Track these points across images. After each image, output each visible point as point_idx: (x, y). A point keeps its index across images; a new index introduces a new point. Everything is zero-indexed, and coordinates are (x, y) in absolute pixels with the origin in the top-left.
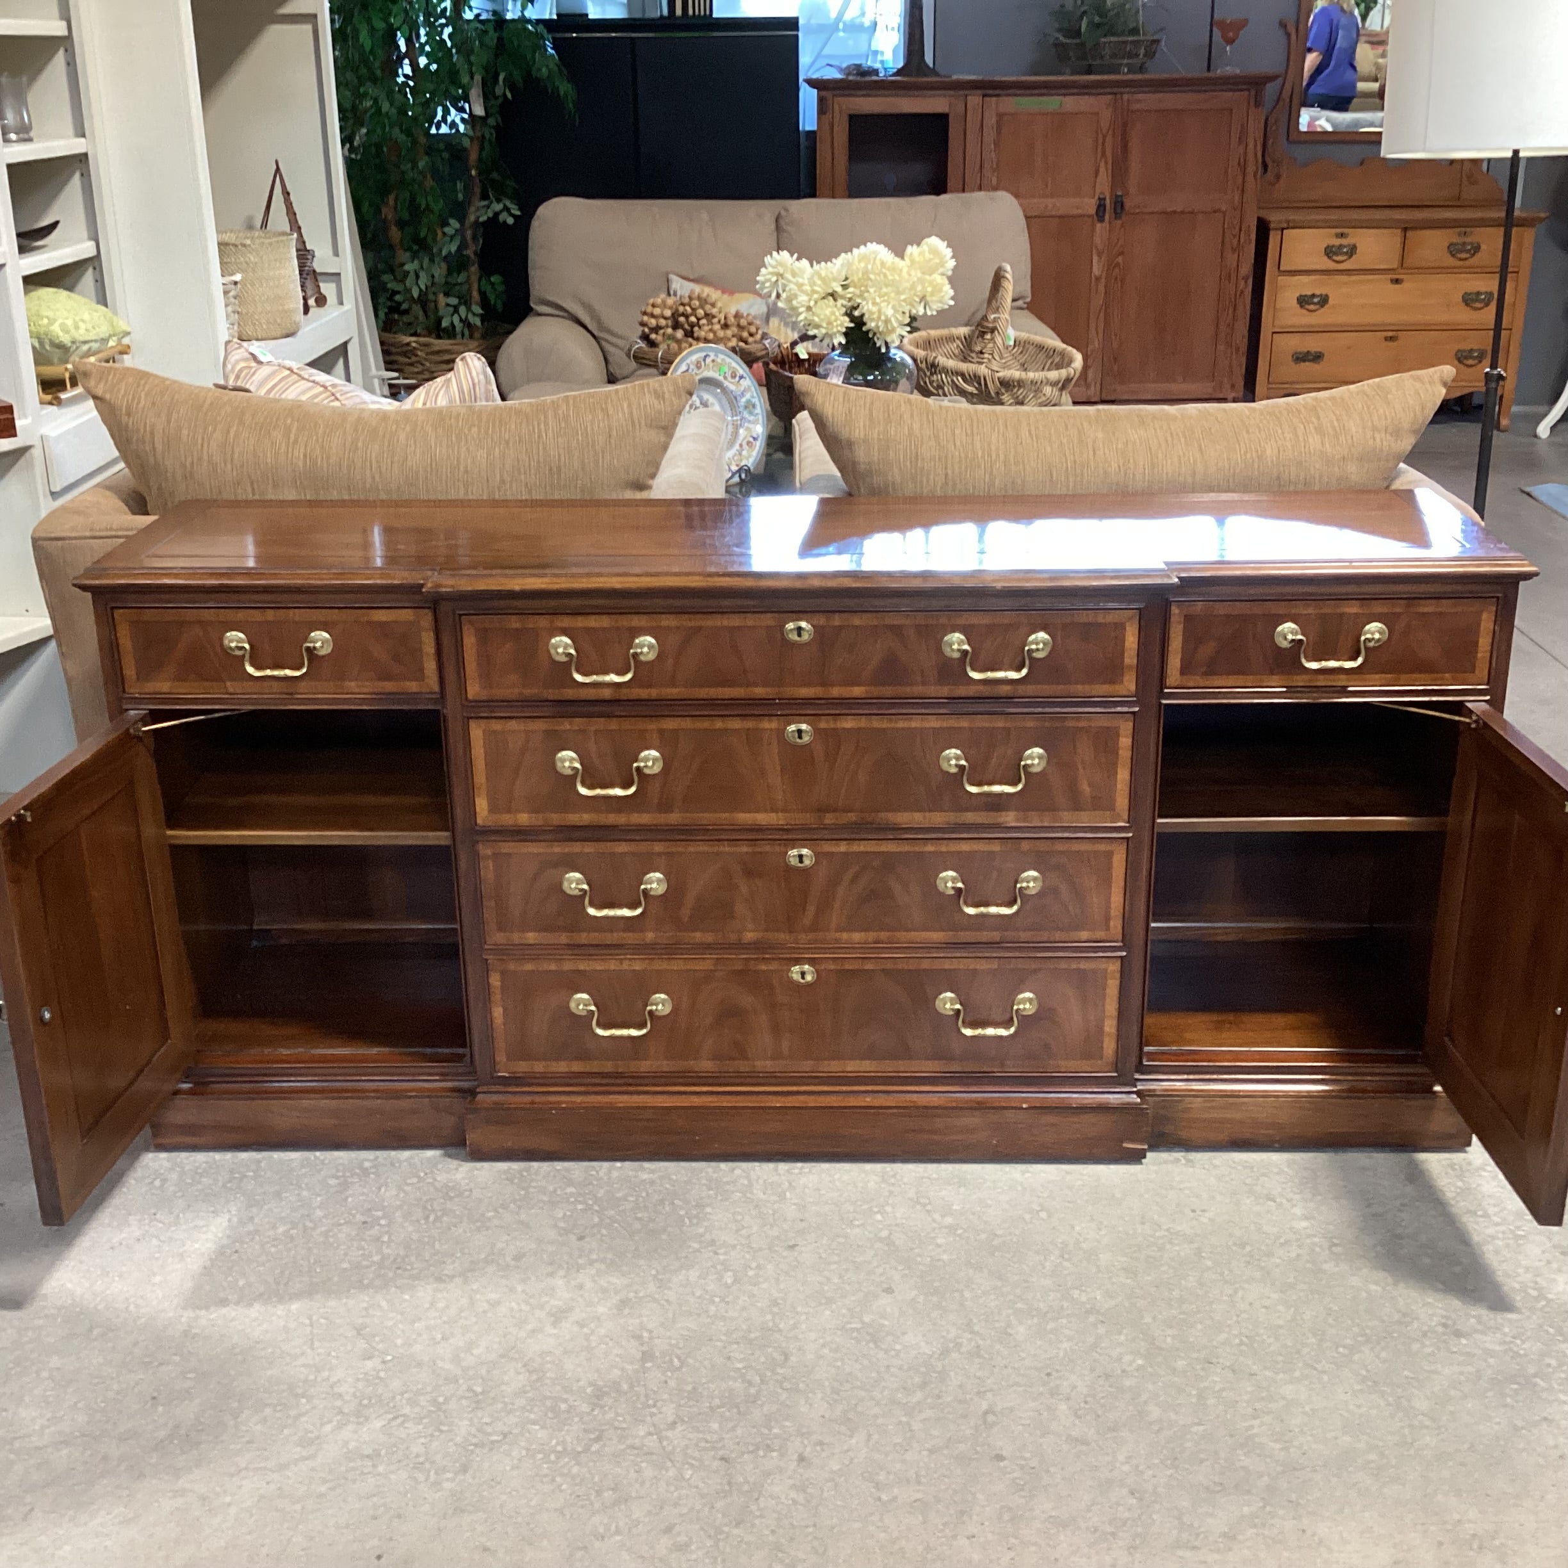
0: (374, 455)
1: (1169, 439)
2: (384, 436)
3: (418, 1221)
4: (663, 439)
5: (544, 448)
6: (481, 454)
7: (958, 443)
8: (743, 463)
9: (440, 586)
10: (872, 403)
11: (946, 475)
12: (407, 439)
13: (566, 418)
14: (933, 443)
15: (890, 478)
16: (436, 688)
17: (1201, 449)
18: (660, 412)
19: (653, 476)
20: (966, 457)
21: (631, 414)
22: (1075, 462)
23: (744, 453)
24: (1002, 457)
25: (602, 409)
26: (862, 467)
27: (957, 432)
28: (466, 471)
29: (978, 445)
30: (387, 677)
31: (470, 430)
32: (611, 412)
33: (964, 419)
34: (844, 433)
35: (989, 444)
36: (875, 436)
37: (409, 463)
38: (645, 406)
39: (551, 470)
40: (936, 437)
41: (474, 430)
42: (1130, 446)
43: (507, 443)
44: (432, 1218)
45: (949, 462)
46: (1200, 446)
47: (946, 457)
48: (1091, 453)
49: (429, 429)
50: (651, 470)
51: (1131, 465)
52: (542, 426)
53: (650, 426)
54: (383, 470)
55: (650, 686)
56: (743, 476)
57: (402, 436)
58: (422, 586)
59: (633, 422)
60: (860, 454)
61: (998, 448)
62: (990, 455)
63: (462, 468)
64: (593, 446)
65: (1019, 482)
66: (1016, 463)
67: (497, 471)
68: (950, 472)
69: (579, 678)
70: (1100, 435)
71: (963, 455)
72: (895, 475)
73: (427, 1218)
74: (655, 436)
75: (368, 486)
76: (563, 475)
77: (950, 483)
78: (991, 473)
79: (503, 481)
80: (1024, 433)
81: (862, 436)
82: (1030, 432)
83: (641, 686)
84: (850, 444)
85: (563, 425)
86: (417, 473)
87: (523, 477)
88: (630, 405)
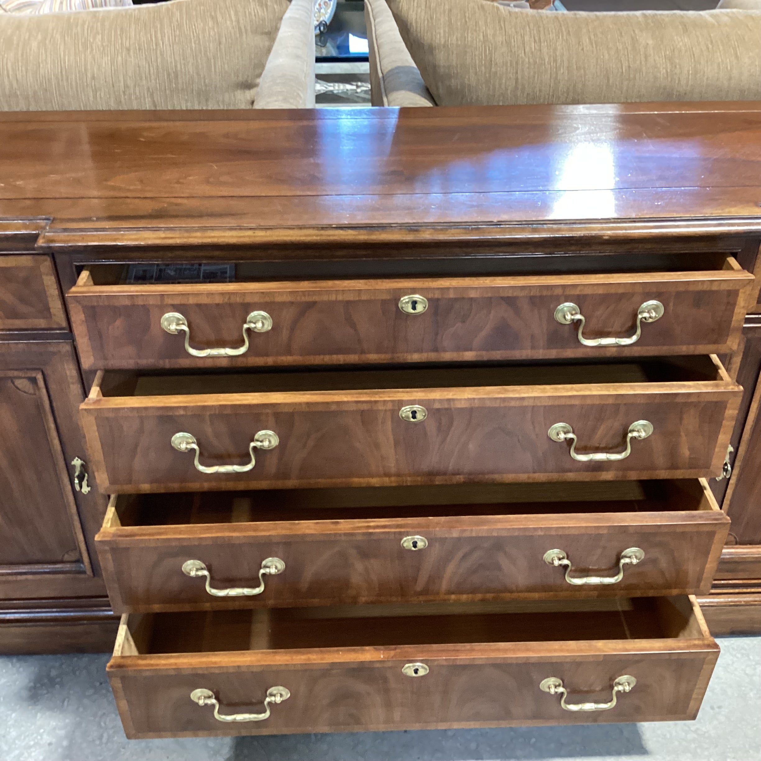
0: (9, 65)
1: (710, 46)
2: (18, 45)
3: (94, 741)
4: (267, 43)
5: (162, 55)
6: (106, 61)
7: (527, 49)
8: (321, 19)
9: (53, 241)
10: (450, 10)
11: (517, 79)
12: (39, 48)
13: (180, 26)
14: (504, 49)
15: (466, 82)
16: (64, 324)
17: (737, 57)
18: (263, 20)
19: (259, 75)
20: (535, 62)
21: (238, 22)
22: (629, 67)
23: (322, 11)
24: (566, 64)
25: (212, 18)
26: (442, 70)
27: (527, 38)
28: (93, 78)
29: (545, 50)
30: (15, 315)
31: (94, 38)
32: (220, 19)
33: (532, 25)
34: (427, 38)
35: (555, 50)
36: (454, 42)
37: (42, 71)
38: (250, 13)
39: (169, 75)
40: (508, 44)
41: (100, 37)
42: (676, 52)
43: (128, 50)
44: (105, 735)
45: (520, 67)
46: (736, 54)
47: (517, 63)
48: (643, 59)
49: (58, 36)
50: (257, 72)
51: (678, 71)
52: (159, 35)
53: (255, 32)
54: (19, 77)
55: (267, 355)
56: (322, 28)
57: (34, 44)
58: (35, 237)
59: (240, 29)
60: (441, 58)
61: (562, 55)
62: (555, 61)
63: (89, 75)
64: (206, 51)
65: (580, 86)
66: (578, 69)
67: (121, 79)
68: (520, 77)
69: (193, 352)
70: (650, 42)
71: (531, 60)
72: (471, 79)
73: (101, 737)
74: (260, 41)
75: (7, 92)
76: (180, 81)
77: (520, 87)
78: (556, 78)
79: (126, 86)
80: (585, 40)
81: (443, 42)
82: (590, 38)
83: (258, 355)
84: (431, 49)
85: (178, 33)
86: (50, 80)
87: (144, 82)
88: (236, 13)
